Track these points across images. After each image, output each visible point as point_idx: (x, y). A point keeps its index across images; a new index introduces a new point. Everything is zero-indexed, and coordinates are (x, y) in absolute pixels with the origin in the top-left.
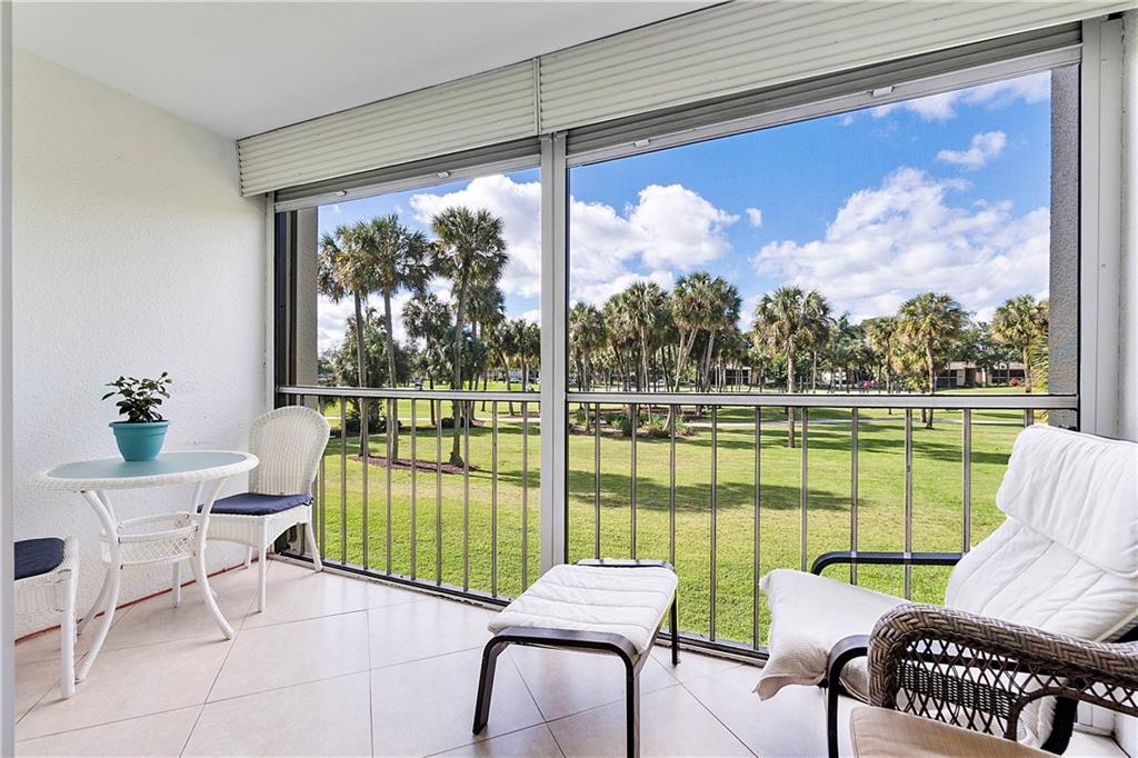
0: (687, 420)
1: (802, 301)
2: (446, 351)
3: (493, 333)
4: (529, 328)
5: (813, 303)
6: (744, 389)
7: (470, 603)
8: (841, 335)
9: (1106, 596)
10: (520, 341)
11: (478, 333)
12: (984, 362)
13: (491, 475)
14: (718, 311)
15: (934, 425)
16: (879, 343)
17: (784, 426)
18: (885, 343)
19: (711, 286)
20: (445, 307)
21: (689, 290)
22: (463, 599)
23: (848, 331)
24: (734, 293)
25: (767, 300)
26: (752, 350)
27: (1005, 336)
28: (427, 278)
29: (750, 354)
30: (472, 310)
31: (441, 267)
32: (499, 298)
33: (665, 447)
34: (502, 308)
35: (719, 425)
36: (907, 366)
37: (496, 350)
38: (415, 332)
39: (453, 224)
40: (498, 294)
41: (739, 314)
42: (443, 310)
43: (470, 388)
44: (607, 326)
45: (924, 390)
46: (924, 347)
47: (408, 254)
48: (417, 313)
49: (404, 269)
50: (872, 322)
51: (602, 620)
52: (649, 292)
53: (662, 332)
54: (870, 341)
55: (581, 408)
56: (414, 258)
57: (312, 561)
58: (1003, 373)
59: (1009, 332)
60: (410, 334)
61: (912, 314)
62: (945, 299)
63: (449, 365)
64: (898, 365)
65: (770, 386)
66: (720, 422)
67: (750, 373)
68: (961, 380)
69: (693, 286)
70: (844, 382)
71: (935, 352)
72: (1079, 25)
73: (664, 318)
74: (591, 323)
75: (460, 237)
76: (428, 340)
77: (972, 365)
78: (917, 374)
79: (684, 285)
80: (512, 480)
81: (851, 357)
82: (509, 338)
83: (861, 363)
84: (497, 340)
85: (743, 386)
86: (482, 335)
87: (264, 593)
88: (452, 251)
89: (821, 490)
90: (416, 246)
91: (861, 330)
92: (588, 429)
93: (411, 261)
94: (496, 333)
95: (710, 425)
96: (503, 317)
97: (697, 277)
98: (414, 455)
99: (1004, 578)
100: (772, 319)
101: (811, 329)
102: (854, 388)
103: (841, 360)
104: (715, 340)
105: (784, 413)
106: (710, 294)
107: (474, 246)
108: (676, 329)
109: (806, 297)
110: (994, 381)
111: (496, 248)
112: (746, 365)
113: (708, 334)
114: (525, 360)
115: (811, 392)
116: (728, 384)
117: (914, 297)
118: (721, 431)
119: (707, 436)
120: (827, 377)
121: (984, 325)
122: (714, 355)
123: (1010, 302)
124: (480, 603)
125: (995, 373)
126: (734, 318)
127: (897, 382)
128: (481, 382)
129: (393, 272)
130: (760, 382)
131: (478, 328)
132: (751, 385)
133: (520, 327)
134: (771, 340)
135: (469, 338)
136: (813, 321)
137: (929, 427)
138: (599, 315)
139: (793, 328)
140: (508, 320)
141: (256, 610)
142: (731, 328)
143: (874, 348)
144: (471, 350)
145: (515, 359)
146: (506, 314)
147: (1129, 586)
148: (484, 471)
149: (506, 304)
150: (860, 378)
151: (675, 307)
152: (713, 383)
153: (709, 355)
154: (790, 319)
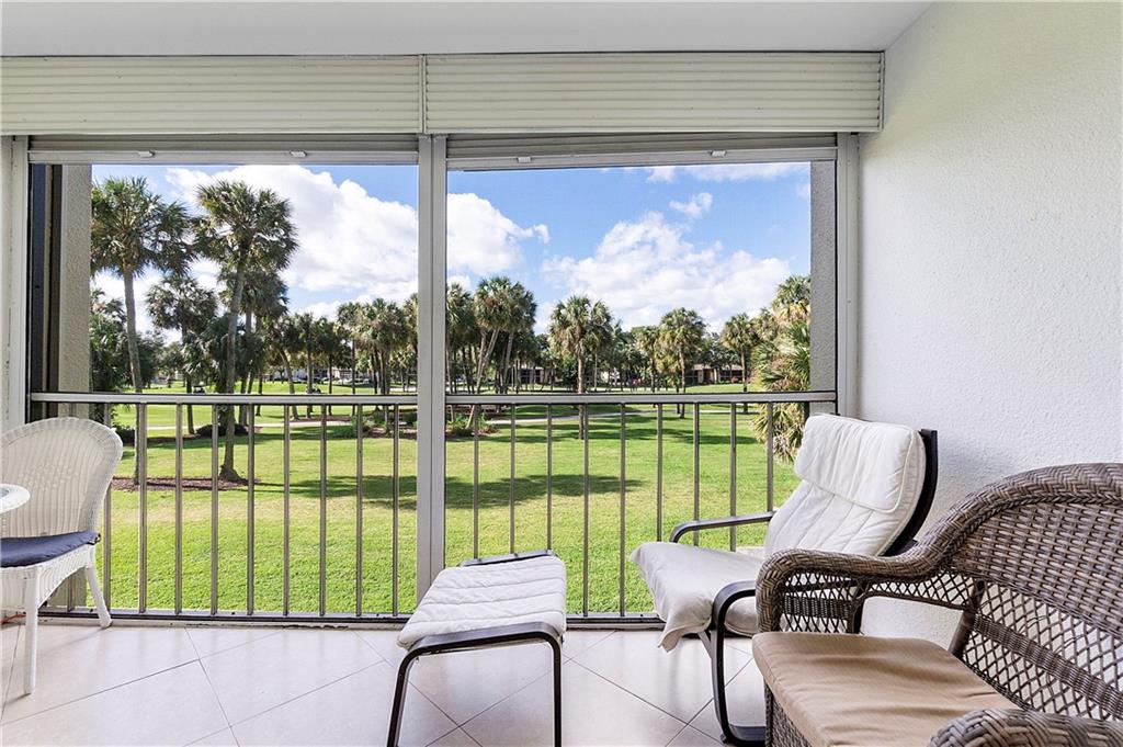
0: (488, 418)
1: (590, 309)
2: (210, 347)
3: (272, 327)
4: (318, 323)
5: (599, 312)
6: (538, 387)
7: (332, 627)
8: (617, 340)
9: (878, 527)
10: (306, 336)
11: (253, 326)
12: (717, 364)
13: (282, 488)
14: (517, 314)
15: (686, 416)
16: (646, 347)
17: (574, 421)
18: (650, 348)
19: (511, 290)
20: (209, 294)
21: (491, 293)
22: (322, 625)
23: (621, 337)
24: (531, 298)
25: (561, 306)
26: (544, 351)
27: (730, 344)
28: (189, 258)
29: (542, 355)
30: (247, 299)
31: (208, 247)
32: (281, 288)
33: (469, 445)
34: (285, 300)
35: (517, 422)
36: (666, 366)
37: (277, 346)
38: (165, 321)
39: (226, 198)
40: (280, 283)
41: (535, 318)
42: (205, 298)
43: (243, 391)
44: (408, 325)
45: (678, 387)
46: (678, 352)
47: (161, 228)
48: (168, 299)
49: (154, 245)
50: (641, 329)
51: (516, 612)
52: (452, 293)
53: (464, 334)
54: (639, 346)
55: (377, 409)
56: (170, 232)
57: (96, 616)
58: (728, 372)
59: (733, 342)
60: (158, 324)
61: (670, 324)
62: (693, 314)
63: (215, 364)
64: (660, 366)
65: (559, 385)
66: (518, 419)
67: (542, 373)
68: (701, 379)
69: (495, 290)
70: (618, 381)
71: (686, 356)
72: (835, 134)
73: (466, 319)
74: (391, 320)
75: (234, 214)
76: (184, 332)
77: (708, 367)
78: (673, 374)
79: (486, 288)
80: (302, 492)
81: (623, 359)
82: (292, 333)
83: (630, 364)
84: (277, 335)
85: (536, 385)
86: (258, 329)
87: (34, 668)
88: (225, 230)
89: (608, 475)
90: (172, 219)
91: (631, 336)
92: (388, 431)
93: (164, 237)
94: (276, 327)
95: (509, 422)
96: (285, 309)
97: (498, 281)
98: (179, 472)
99: (805, 526)
100: (565, 324)
101: (597, 334)
102: (626, 386)
103: (616, 361)
104: (514, 341)
105: (573, 409)
106: (509, 297)
107: (253, 226)
108: (478, 330)
109: (593, 306)
110: (722, 379)
111: (282, 233)
112: (539, 365)
113: (507, 336)
114: (313, 358)
115: (593, 389)
116: (523, 382)
117: (671, 311)
118: (519, 427)
119: (506, 433)
120: (605, 376)
121: (715, 335)
122: (512, 356)
123: (734, 318)
124: (345, 625)
125: (722, 373)
126: (531, 321)
127: (659, 380)
128: (256, 383)
129: (140, 248)
130: (551, 381)
131: (254, 320)
132: (544, 384)
133: (306, 322)
134: (565, 343)
135: (242, 333)
136: (599, 327)
137: (682, 417)
138: (399, 312)
139: (583, 333)
140: (291, 313)
141: (22, 693)
142: (528, 331)
143: (642, 352)
144: (245, 347)
145: (299, 356)
146: (288, 306)
147: (892, 518)
148: (267, 485)
149: (289, 295)
150: (630, 378)
151: (477, 308)
152: (510, 382)
153: (508, 355)
154: (580, 324)
